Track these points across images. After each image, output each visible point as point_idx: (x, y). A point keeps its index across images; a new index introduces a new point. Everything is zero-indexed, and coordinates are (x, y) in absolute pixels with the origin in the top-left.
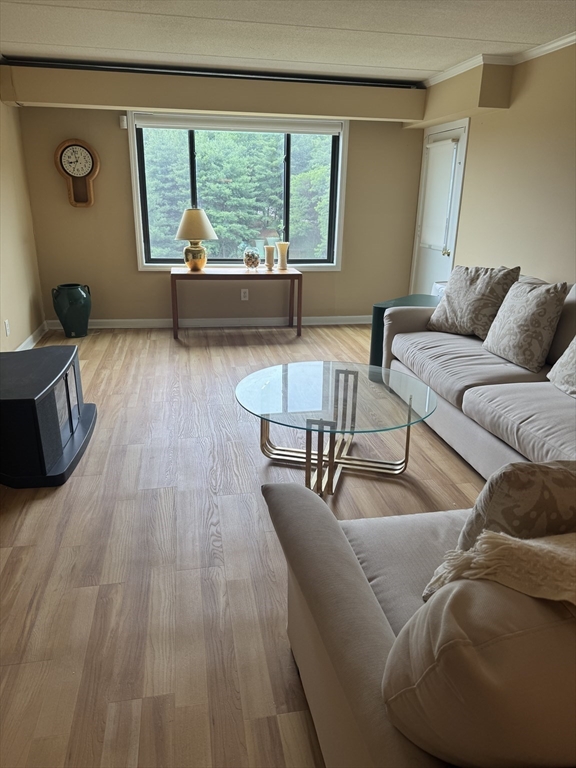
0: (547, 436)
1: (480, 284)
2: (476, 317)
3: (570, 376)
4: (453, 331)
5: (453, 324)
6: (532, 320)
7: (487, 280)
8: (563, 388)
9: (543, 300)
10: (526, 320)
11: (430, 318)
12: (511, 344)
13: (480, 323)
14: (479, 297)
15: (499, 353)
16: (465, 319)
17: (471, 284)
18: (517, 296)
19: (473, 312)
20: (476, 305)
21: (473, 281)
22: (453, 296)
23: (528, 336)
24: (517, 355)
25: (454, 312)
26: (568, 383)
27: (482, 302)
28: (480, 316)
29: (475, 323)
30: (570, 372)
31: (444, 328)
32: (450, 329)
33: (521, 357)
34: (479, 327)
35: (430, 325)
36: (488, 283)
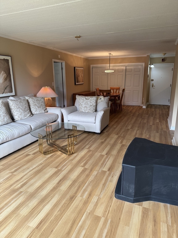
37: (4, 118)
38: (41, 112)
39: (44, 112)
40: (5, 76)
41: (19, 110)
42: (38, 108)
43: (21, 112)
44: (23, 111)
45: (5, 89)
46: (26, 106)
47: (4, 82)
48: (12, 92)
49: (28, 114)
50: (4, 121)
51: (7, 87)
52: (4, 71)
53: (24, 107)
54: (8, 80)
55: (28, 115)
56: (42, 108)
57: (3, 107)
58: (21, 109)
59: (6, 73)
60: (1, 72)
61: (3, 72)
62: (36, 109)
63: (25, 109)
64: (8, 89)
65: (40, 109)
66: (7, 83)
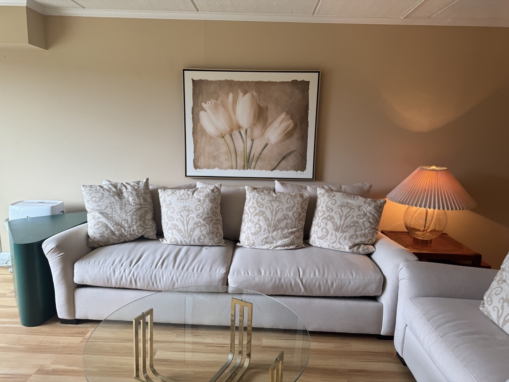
1: (129, 197)
2: (144, 223)
3: (266, 238)
4: (122, 240)
5: (121, 235)
6: (212, 212)
7: (134, 193)
8: (265, 247)
9: (213, 197)
10: (208, 214)
11: (88, 236)
12: (204, 233)
13: (148, 227)
14: (138, 207)
15: (192, 243)
16: (135, 227)
17: (120, 198)
18: (181, 199)
19: (140, 220)
20: (139, 213)
21: (119, 194)
22: (108, 211)
23: (214, 224)
24: (213, 239)
25: (117, 224)
26: (267, 243)
27: (143, 211)
28: (147, 221)
29: (146, 228)
30: (265, 236)
31: (111, 241)
32: (119, 239)
33: (216, 240)
34: (149, 230)
35: (94, 242)
36: (137, 194)
37: (193, 230)
38: (337, 246)
39: (347, 249)
40: (288, 126)
41: (259, 221)
42: (337, 230)
43: (260, 227)
44: (269, 225)
45: (284, 158)
46: (290, 214)
47: (283, 140)
48: (303, 168)
49: (281, 239)
50: (190, 236)
51: (289, 154)
52: (287, 113)
53: (279, 216)
54: (296, 136)
55: (280, 243)
56: (347, 235)
57: (207, 200)
58: (266, 219)
59: (292, 118)
60: (279, 115)
61: (283, 116)
62: (327, 232)
63: (279, 221)
64: (291, 160)
65: (339, 235)
66: (293, 144)
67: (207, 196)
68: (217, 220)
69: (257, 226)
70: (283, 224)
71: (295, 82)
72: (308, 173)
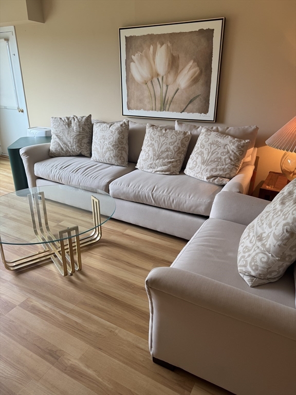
0: (169, 194)
1: (74, 125)
2: (81, 145)
3: (151, 164)
4: (68, 155)
5: (67, 151)
6: (119, 142)
7: (78, 124)
8: (149, 171)
9: (121, 130)
10: (116, 142)
11: (49, 150)
12: (112, 155)
13: (83, 148)
14: (78, 133)
15: (105, 162)
16: (74, 147)
17: (69, 127)
18: (103, 130)
19: (78, 142)
20: (78, 138)
21: (69, 124)
22: (61, 135)
23: (119, 150)
24: (117, 160)
25: (65, 144)
26: (151, 168)
27: (81, 136)
28: (83, 144)
29: (81, 149)
30: (151, 163)
31: (61, 154)
32: (66, 154)
33: (119, 161)
34: (84, 150)
35: (52, 153)
36: (79, 125)
37: (106, 153)
40: (195, 73)
41: (149, 151)
42: (203, 163)
43: (149, 156)
44: (154, 155)
45: (191, 102)
46: (172, 147)
47: (190, 86)
48: (206, 111)
49: (161, 166)
50: (104, 157)
51: (195, 98)
52: (195, 61)
53: (163, 148)
54: (201, 81)
55: (159, 169)
56: (209, 168)
57: (117, 132)
58: (154, 150)
59: (198, 66)
61: (191, 63)
62: (196, 164)
63: (162, 152)
64: (197, 103)
66: (199, 89)
67: (117, 129)
68: (122, 147)
69: (147, 155)
70: (164, 155)
71: (201, 31)
72: (210, 116)
